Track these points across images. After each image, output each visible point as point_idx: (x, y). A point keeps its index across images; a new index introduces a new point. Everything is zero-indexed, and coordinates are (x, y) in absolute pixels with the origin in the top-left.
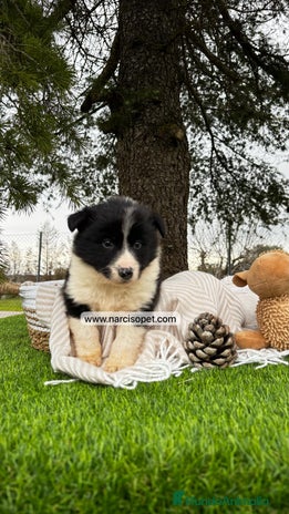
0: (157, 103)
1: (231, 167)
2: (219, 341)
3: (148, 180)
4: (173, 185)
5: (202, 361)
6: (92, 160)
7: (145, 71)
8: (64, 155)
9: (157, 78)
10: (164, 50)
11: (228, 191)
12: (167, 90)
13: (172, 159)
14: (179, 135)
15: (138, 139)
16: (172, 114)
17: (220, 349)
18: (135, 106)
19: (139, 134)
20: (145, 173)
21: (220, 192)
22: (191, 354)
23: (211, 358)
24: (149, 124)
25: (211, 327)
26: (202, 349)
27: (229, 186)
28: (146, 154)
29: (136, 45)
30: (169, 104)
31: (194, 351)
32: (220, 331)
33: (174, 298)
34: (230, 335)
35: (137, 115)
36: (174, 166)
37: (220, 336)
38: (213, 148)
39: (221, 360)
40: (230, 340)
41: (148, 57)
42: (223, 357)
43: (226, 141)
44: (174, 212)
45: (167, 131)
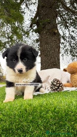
0: (49, 23)
1: (75, 39)
2: (58, 85)
3: (48, 45)
4: (55, 46)
5: (54, 90)
6: (35, 40)
7: (46, 14)
8: (27, 40)
9: (49, 16)
10: (51, 7)
11: (74, 47)
12: (52, 19)
13: (55, 39)
14: (56, 31)
15: (44, 34)
16: (54, 26)
17: (59, 87)
18: (43, 25)
19: (45, 32)
20: (47, 43)
21: (71, 47)
22: (52, 89)
23: (56, 89)
24: (47, 29)
25: (56, 82)
26: (54, 87)
27: (74, 45)
28: (47, 38)
29: (43, 7)
30: (53, 23)
31: (52, 88)
32: (58, 82)
33: (49, 75)
34: (61, 84)
35: (44, 27)
36: (55, 40)
37: (58, 84)
38: (69, 34)
39: (59, 90)
40: (61, 85)
41: (46, 10)
42: (59, 89)
43: (73, 31)
44: (55, 54)
45: (52, 31)
